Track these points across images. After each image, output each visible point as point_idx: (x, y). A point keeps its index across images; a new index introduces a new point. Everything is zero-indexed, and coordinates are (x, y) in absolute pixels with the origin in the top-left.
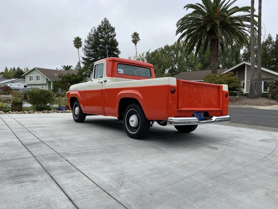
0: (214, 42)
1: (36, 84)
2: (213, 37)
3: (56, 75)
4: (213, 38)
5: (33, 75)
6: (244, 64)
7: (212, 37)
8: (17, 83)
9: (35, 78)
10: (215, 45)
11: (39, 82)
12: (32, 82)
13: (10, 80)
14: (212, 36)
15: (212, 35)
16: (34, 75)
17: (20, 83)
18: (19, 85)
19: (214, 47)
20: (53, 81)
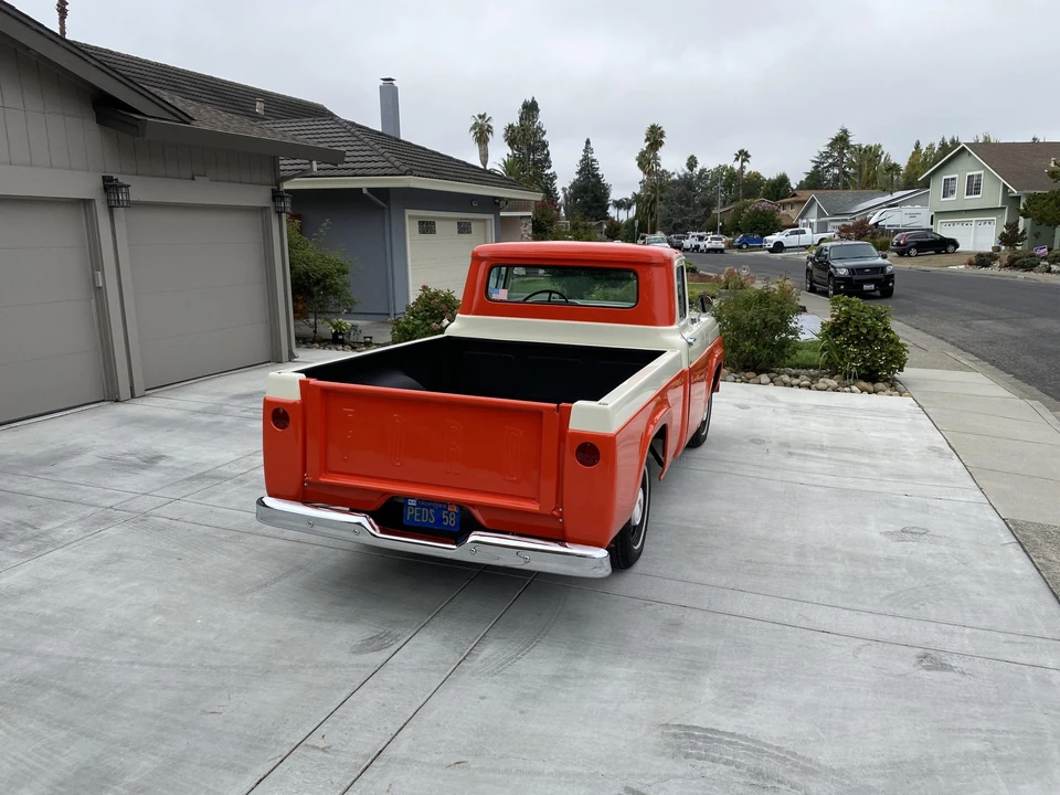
1: (966, 211)
3: (1052, 165)
5: (956, 176)
8: (908, 209)
9: (961, 186)
11: (974, 201)
12: (952, 202)
13: (889, 198)
16: (960, 173)
17: (917, 208)
18: (913, 216)
20: (1027, 195)
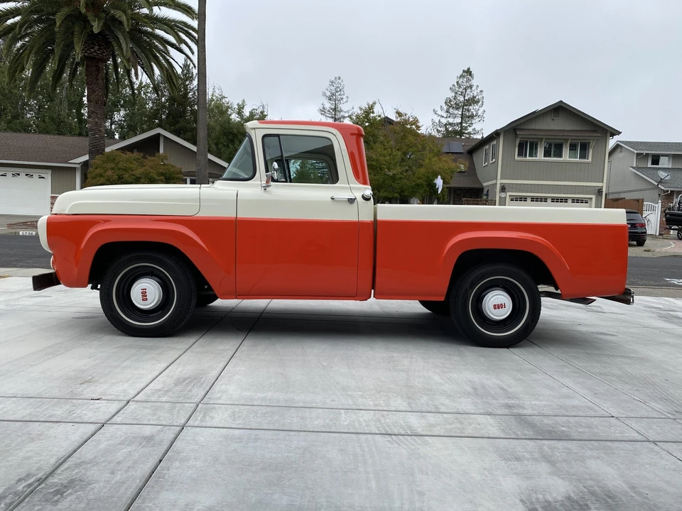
0: (97, 66)
2: (95, 52)
4: (95, 54)
6: (158, 136)
7: (92, 50)
10: (100, 75)
14: (92, 48)
15: (92, 44)
19: (97, 80)
